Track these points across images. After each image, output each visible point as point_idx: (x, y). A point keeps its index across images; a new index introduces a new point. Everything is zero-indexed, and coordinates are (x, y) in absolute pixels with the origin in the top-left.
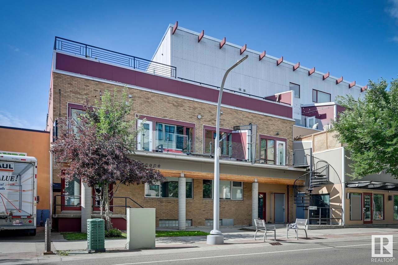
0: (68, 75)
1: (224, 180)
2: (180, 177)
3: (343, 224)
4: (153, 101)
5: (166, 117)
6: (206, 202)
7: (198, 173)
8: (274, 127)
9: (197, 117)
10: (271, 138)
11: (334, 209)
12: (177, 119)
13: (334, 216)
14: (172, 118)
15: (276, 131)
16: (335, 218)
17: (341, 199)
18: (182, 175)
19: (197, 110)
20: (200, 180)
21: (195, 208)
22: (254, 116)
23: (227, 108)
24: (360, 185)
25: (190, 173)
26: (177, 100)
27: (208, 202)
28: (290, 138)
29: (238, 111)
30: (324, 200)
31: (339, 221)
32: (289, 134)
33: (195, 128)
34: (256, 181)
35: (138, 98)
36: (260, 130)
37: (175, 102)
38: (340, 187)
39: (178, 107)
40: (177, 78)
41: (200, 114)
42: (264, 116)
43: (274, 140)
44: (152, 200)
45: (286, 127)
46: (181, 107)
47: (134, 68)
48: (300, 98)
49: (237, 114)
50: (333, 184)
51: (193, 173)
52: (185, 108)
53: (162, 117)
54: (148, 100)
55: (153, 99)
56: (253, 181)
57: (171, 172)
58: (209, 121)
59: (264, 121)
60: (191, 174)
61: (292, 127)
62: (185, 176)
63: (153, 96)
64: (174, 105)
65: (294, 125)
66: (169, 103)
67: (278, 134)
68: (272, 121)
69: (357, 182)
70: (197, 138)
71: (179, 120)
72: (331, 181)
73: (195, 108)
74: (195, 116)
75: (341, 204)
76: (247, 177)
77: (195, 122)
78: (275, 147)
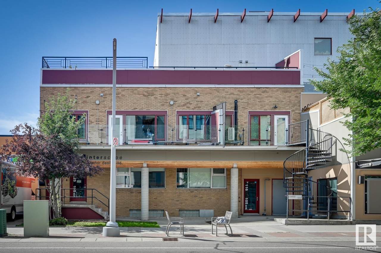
0: (50, 87)
1: (194, 167)
2: (142, 167)
3: (352, 219)
4: (123, 95)
5: (137, 108)
6: (180, 192)
7: (162, 162)
8: (271, 99)
9: (170, 103)
10: (265, 114)
11: (342, 199)
12: (147, 108)
13: (342, 208)
14: (142, 108)
15: (274, 104)
16: (343, 210)
17: (350, 184)
18: (145, 165)
19: (169, 96)
20: (173, 169)
21: (168, 198)
22: (241, 91)
23: (205, 88)
24: (374, 164)
25: (153, 162)
26: (147, 90)
27: (182, 192)
28: (297, 109)
29: (220, 88)
30: (332, 186)
31: (347, 214)
32: (294, 105)
33: (167, 115)
34: (235, 166)
35: (108, 95)
36: (250, 106)
37: (146, 92)
38: (348, 168)
39: (149, 97)
40: (148, 67)
41: (172, 99)
42: (256, 89)
43: (271, 114)
44: (123, 190)
45: (290, 97)
46: (152, 96)
47: (107, 68)
48: (331, 54)
49: (218, 92)
50: (340, 164)
51: (156, 162)
52: (156, 97)
53: (132, 109)
54: (118, 95)
55: (123, 93)
56: (232, 166)
57: (133, 163)
58: (184, 105)
59: (255, 95)
60: (155, 163)
61: (298, 95)
62: (148, 166)
63: (123, 91)
64: (144, 95)
65: (303, 92)
66: (140, 94)
67: (276, 107)
68: (268, 92)
69: (370, 160)
70: (169, 125)
71: (150, 109)
72: (339, 161)
73: (167, 95)
74: (167, 103)
75: (350, 191)
76: (223, 162)
77: (168, 109)
78: (272, 124)
